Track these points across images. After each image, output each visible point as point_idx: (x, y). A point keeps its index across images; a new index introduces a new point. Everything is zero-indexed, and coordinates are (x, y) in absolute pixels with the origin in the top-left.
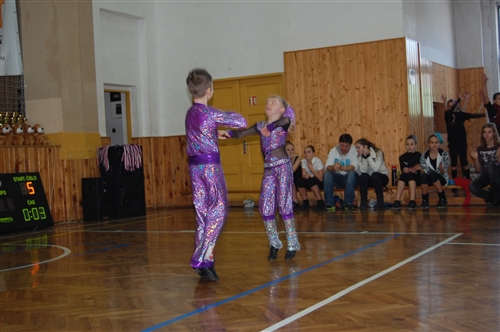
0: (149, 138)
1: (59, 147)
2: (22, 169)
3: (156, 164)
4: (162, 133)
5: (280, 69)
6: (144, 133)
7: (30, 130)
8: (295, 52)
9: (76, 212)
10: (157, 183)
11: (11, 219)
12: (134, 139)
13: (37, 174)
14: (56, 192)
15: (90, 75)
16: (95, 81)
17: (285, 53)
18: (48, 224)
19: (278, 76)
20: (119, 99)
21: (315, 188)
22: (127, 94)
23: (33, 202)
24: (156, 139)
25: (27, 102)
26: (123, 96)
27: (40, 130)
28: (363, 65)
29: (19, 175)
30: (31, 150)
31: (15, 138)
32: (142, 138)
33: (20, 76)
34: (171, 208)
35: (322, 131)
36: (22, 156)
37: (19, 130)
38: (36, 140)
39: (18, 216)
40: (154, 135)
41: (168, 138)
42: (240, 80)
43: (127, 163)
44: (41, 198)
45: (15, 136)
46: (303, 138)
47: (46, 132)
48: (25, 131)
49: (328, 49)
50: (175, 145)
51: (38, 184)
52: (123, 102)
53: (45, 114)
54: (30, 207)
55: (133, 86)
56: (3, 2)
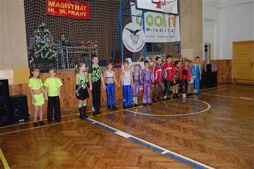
4: (221, 59)
6: (215, 59)
7: (184, 59)
11: (180, 88)
12: (211, 61)
15: (201, 40)
16: (202, 42)
22: (210, 46)
24: (219, 60)
26: (208, 46)
33: (180, 41)
41: (223, 60)
42: (252, 42)
43: (213, 70)
48: (182, 59)
50: (225, 63)
52: (208, 48)
53: (187, 53)
55: (212, 43)
56: (176, 18)
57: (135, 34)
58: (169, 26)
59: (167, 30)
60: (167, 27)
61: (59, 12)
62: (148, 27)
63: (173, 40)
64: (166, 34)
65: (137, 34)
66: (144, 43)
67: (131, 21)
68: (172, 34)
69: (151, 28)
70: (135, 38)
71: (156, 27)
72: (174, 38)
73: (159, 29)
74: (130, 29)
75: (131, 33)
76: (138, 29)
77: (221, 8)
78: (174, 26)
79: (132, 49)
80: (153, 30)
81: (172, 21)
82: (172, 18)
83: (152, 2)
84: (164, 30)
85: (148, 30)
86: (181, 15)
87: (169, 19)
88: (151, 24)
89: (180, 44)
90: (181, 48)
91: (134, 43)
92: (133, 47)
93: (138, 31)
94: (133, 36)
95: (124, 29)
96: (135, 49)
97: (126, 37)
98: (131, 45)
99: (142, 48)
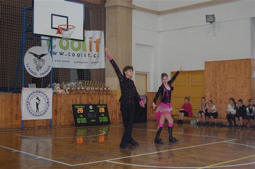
1: (115, 95)
2: (101, 103)
5: (203, 68)
6: (152, 91)
7: (105, 89)
8: (209, 62)
9: (120, 120)
11: (95, 120)
12: (148, 93)
13: (106, 105)
14: (113, 112)
17: (206, 62)
18: (108, 123)
19: (202, 71)
21: (212, 117)
22: (146, 75)
23: (103, 115)
25: (106, 78)
27: (109, 89)
28: (234, 69)
29: (99, 105)
30: (105, 96)
31: (99, 92)
32: (150, 93)
33: (105, 69)
35: (218, 94)
36: (101, 98)
37: (101, 89)
38: (108, 92)
39: (97, 119)
42: (189, 72)
44: (106, 113)
45: (100, 91)
46: (211, 96)
47: (111, 89)
48: (104, 89)
49: (222, 61)
51: (106, 109)
54: (102, 117)
55: (149, 72)
56: (100, 42)
57: (39, 58)
58: (91, 50)
59: (87, 55)
60: (88, 51)
62: (62, 51)
63: (97, 67)
64: (86, 59)
65: (42, 58)
66: (51, 68)
67: (40, 45)
68: (94, 59)
69: (66, 52)
70: (40, 63)
71: (72, 52)
72: (98, 64)
73: (76, 53)
74: (34, 53)
75: (35, 57)
76: (44, 53)
77: (159, 32)
78: (98, 50)
79: (36, 74)
80: (68, 55)
81: (94, 45)
82: (95, 42)
83: (52, 28)
84: (83, 55)
85: (61, 54)
86: (106, 38)
87: (91, 42)
88: (65, 48)
89: (104, 72)
90: (106, 76)
91: (39, 68)
92: (36, 72)
93: (43, 55)
94: (37, 60)
95: (27, 52)
96: (39, 74)
97: (29, 61)
98: (35, 70)
99: (48, 73)
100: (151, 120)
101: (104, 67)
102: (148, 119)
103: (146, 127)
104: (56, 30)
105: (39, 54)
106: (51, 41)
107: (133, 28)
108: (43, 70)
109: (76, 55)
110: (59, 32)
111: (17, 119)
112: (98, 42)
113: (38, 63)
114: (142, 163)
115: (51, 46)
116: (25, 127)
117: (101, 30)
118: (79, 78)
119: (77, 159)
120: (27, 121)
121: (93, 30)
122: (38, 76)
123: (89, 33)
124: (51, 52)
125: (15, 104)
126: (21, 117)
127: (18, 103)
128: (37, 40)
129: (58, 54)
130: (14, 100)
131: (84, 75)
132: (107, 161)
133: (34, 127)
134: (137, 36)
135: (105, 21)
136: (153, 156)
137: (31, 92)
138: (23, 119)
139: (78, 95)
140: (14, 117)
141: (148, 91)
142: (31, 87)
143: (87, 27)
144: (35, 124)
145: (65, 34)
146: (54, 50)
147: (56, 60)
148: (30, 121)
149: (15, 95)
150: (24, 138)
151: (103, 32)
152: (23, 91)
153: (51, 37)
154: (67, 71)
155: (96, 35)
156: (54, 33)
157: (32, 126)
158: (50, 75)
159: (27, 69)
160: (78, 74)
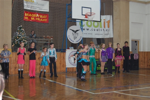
0: (143, 52)
3: (144, 58)
4: (146, 51)
6: (142, 51)
10: (144, 63)
20: (136, 42)
22: (138, 41)
24: (144, 52)
26: (137, 42)
32: (141, 52)
34: (147, 69)
40: (144, 51)
41: (148, 52)
43: (135, 58)
44: (114, 64)
51: (114, 62)
52: (137, 43)
55: (140, 40)
56: (110, 22)
57: (75, 32)
58: (104, 27)
59: (102, 30)
60: (103, 28)
61: (30, 19)
62: (88, 28)
63: (108, 37)
64: (102, 32)
65: (77, 32)
66: (82, 38)
67: (76, 25)
68: (106, 32)
69: (90, 29)
70: (76, 35)
71: (94, 28)
72: (109, 35)
73: (96, 29)
74: (72, 29)
75: (73, 32)
76: (78, 30)
77: (146, 15)
78: (109, 27)
79: (73, 41)
80: (91, 30)
81: (106, 24)
82: (107, 22)
83: (82, 15)
84: (100, 30)
85: (88, 30)
86: (114, 20)
87: (104, 22)
88: (90, 26)
89: (113, 39)
90: (114, 42)
91: (75, 38)
92: (74, 40)
93: (77, 31)
94: (74, 34)
95: (69, 29)
96: (75, 42)
97: (70, 34)
98: (73, 39)
99: (80, 41)
100: (141, 69)
101: (112, 37)
102: (139, 68)
103: (138, 73)
104: (85, 16)
105: (75, 30)
106: (82, 23)
107: (130, 13)
108: (77, 39)
109: (96, 30)
110: (86, 17)
111: (63, 67)
112: (109, 22)
113: (74, 35)
114: (136, 94)
115: (82, 25)
116: (68, 72)
117: (110, 15)
118: (98, 44)
119: (97, 90)
120: (69, 68)
121: (106, 15)
122: (75, 43)
123: (104, 17)
124: (82, 29)
125: (62, 58)
126: (65, 66)
127: (64, 58)
128: (73, 22)
129: (86, 29)
130: (62, 56)
131: (100, 42)
132: (115, 92)
133: (73, 71)
134: (132, 18)
135: (113, 9)
136: (142, 90)
137: (71, 52)
138: (66, 67)
139: (97, 54)
140: (62, 65)
141: (139, 51)
142: (71, 49)
143: (102, 13)
144: (73, 70)
145: (90, 18)
146: (83, 28)
147: (85, 33)
148: (71, 68)
149: (62, 54)
150: (67, 77)
151: (112, 16)
152: (66, 51)
153: (82, 20)
154: (91, 39)
155: (108, 18)
156: (83, 18)
157: (72, 71)
158: (81, 42)
159: (69, 38)
160: (97, 41)
